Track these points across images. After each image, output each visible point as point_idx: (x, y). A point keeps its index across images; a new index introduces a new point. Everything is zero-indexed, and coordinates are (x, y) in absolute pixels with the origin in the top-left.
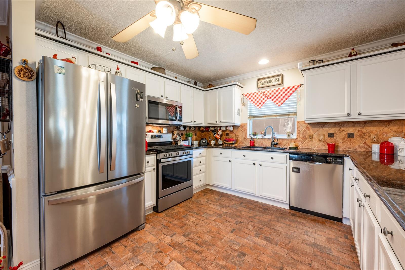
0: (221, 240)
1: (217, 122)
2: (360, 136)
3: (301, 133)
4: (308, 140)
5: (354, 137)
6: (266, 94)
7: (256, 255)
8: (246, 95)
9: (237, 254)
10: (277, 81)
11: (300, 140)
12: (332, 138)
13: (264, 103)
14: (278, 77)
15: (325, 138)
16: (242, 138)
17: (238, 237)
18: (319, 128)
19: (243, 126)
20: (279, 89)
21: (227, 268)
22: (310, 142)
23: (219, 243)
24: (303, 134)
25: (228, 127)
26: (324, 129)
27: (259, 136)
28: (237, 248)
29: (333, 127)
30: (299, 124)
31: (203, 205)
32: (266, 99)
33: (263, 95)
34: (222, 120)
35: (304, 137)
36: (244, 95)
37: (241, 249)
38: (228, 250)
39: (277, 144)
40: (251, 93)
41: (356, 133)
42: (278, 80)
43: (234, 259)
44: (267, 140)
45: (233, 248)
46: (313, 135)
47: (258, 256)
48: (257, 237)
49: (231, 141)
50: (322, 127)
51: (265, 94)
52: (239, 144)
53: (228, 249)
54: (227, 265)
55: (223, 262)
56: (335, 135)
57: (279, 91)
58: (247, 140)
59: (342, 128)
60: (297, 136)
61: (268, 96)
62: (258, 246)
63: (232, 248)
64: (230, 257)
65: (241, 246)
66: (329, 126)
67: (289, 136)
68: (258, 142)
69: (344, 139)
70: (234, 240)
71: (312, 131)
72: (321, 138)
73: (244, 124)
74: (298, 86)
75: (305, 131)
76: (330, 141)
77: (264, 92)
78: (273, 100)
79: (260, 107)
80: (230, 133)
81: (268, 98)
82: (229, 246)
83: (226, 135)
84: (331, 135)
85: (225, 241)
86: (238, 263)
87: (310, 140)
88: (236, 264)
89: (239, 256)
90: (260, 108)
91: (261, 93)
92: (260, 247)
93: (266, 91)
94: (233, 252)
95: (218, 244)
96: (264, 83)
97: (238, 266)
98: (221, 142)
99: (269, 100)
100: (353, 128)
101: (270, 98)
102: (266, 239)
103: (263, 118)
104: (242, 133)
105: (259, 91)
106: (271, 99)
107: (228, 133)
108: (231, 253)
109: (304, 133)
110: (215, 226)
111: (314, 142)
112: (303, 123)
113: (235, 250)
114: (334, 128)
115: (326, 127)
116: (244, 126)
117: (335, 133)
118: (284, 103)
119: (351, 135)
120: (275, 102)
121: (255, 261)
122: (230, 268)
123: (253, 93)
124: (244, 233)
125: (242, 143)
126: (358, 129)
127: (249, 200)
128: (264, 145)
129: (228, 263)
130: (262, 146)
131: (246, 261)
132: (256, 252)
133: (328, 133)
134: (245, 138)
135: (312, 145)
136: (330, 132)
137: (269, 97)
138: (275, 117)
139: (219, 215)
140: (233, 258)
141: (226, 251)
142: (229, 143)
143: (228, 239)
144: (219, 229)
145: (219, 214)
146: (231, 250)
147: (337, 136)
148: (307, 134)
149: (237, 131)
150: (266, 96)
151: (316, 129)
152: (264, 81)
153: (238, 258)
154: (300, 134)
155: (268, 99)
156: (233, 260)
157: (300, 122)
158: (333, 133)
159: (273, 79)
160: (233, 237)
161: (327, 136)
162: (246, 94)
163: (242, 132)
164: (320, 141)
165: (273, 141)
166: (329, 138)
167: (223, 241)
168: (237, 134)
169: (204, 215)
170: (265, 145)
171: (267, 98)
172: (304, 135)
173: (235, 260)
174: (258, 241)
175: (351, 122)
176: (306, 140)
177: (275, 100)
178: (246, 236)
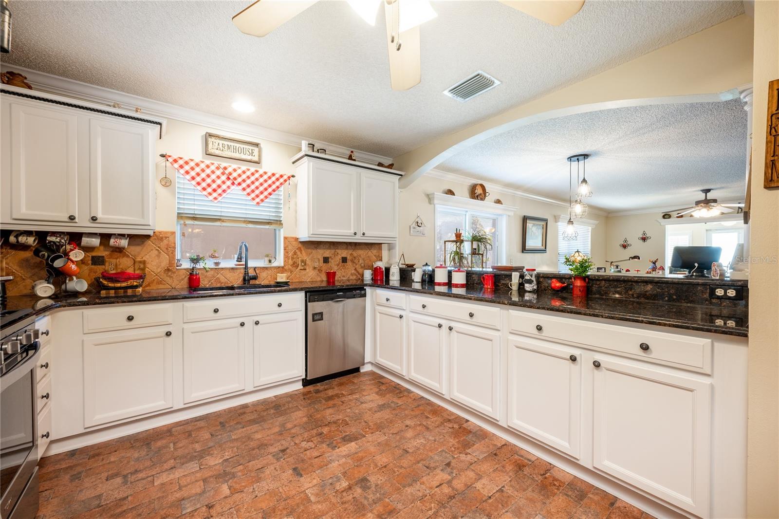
0: (309, 501)
1: (77, 220)
2: (352, 261)
3: (291, 257)
4: (300, 267)
5: (346, 262)
6: (230, 174)
7: (372, 465)
8: (175, 161)
9: (359, 489)
10: (249, 154)
11: (289, 269)
12: (327, 264)
13: (224, 191)
14: (251, 146)
15: (320, 264)
16: (159, 270)
17: (319, 471)
18: (313, 249)
19: (161, 239)
20: (257, 171)
21: (383, 514)
22: (302, 271)
23: (317, 507)
24: (293, 258)
25: (112, 237)
26: (318, 250)
27: (209, 264)
28: (345, 484)
29: (328, 249)
30: (287, 241)
31: (131, 495)
32: (229, 183)
33: (223, 174)
34: (100, 215)
35: (294, 264)
36: (170, 160)
37: (352, 480)
38: (344, 499)
39: (255, 278)
40: (192, 160)
41: (348, 258)
42: (250, 151)
43: (369, 498)
44: (228, 271)
45: (343, 489)
46: (306, 260)
47: (376, 465)
48: (336, 448)
49: (130, 279)
50: (316, 248)
51: (227, 172)
52: (149, 285)
53: (341, 498)
54: (377, 513)
55: (368, 516)
56: (330, 260)
57: (257, 175)
58: (174, 273)
59: (337, 250)
60: (285, 261)
61: (235, 179)
62: (356, 456)
63: (343, 492)
64: (361, 502)
65: (345, 477)
66: (324, 247)
67: (270, 261)
68: (206, 277)
69: (338, 265)
70: (323, 481)
71: (304, 255)
72: (316, 265)
73: (166, 233)
74: (289, 178)
75: (295, 253)
76: (325, 268)
77: (225, 168)
78: (244, 189)
79: (215, 198)
80: (110, 254)
81: (233, 184)
82: (334, 494)
83: (90, 262)
84: (326, 260)
85: (317, 495)
86: (378, 494)
87: (302, 268)
88: (380, 499)
89: (365, 488)
90: (216, 201)
91: (218, 168)
92: (360, 455)
93: (230, 166)
94: (352, 492)
95: (317, 511)
96: (221, 148)
97: (385, 497)
98: (79, 285)
99: (237, 188)
100: (346, 251)
101: (239, 184)
102: (348, 439)
103: (218, 224)
104: (158, 256)
105: (212, 162)
106: (240, 187)
107: (103, 257)
108: (353, 498)
109: (295, 256)
110: (256, 496)
111: (307, 270)
112: (293, 240)
113: (350, 488)
114: (329, 251)
115: (320, 249)
116: (166, 237)
117: (331, 257)
118: (266, 201)
119: (344, 260)
120: (249, 194)
121: (383, 472)
122: (384, 510)
123: (186, 159)
124: (317, 459)
125: (160, 283)
126: (350, 252)
127: (225, 410)
128: (222, 283)
129: (372, 510)
130: (219, 285)
131: (379, 483)
132: (367, 463)
133: (324, 258)
134: (168, 270)
135: (305, 275)
136: (326, 255)
137: (236, 182)
138: (244, 225)
139: (223, 476)
140: (365, 498)
141: (345, 503)
142: (124, 284)
143: (314, 488)
144: (272, 493)
145: (220, 474)
146: (344, 494)
147: (332, 261)
148: (298, 258)
149: (142, 249)
150: (228, 178)
151: (310, 251)
152: (221, 142)
153: (370, 491)
154: (289, 259)
155: (235, 185)
156: (370, 500)
157: (288, 237)
158: (328, 257)
159: (242, 146)
160: (314, 479)
161: (322, 262)
162: (175, 157)
163: (160, 252)
164: (315, 268)
165: (246, 273)
166: (325, 264)
167: (313, 499)
168: (138, 259)
169: (185, 508)
170: (225, 283)
171: (232, 182)
172: (294, 260)
173: (371, 497)
174: (345, 451)
175: (345, 243)
176: (297, 268)
177: (248, 190)
178: (325, 460)
